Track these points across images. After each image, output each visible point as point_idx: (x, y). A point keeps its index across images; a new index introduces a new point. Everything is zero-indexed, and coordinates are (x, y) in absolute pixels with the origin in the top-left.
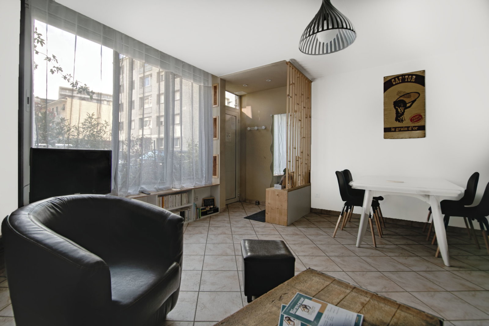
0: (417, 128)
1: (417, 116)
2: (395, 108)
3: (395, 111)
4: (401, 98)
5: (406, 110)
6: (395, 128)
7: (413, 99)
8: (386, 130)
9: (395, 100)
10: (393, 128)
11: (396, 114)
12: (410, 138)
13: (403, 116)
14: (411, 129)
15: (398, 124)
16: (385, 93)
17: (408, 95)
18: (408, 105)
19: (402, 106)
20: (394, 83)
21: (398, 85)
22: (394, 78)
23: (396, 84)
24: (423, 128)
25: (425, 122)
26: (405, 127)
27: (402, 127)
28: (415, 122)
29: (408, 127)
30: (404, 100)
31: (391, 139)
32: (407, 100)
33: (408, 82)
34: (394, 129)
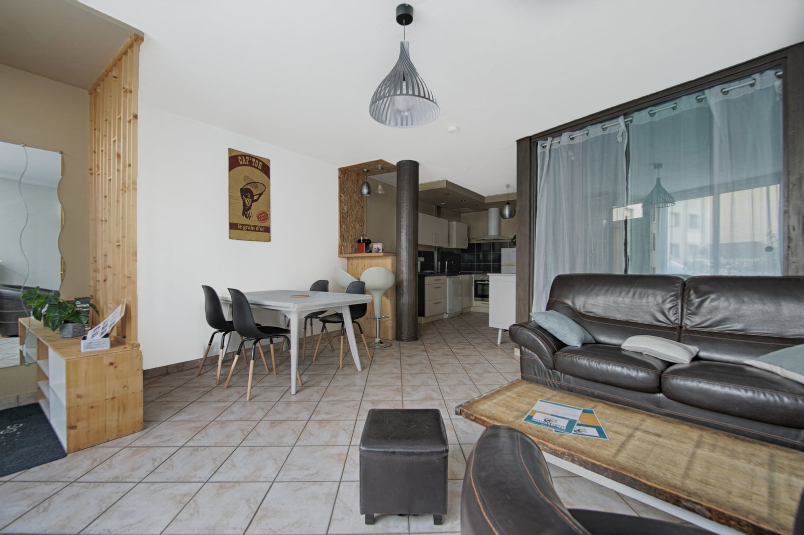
0: (263, 228)
1: (263, 215)
2: (243, 198)
3: (242, 201)
4: (248, 187)
5: (253, 204)
6: (243, 225)
7: (260, 192)
8: (233, 226)
9: (242, 187)
10: (240, 224)
11: (243, 206)
12: (257, 241)
13: (250, 211)
14: (258, 230)
15: (244, 221)
16: (231, 172)
17: (255, 184)
18: (255, 198)
19: (249, 197)
20: (241, 163)
21: (245, 167)
22: (241, 156)
23: (243, 165)
24: (267, 230)
25: (270, 222)
26: (253, 226)
27: (250, 225)
28: (262, 221)
29: (255, 226)
30: (251, 189)
31: (238, 239)
32: (255, 192)
33: (254, 167)
34: (241, 226)
